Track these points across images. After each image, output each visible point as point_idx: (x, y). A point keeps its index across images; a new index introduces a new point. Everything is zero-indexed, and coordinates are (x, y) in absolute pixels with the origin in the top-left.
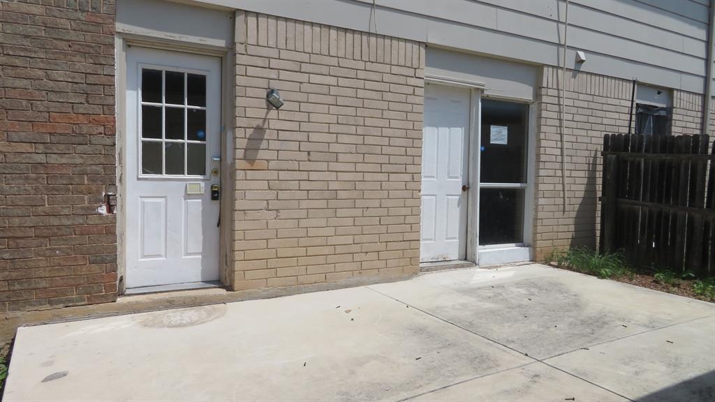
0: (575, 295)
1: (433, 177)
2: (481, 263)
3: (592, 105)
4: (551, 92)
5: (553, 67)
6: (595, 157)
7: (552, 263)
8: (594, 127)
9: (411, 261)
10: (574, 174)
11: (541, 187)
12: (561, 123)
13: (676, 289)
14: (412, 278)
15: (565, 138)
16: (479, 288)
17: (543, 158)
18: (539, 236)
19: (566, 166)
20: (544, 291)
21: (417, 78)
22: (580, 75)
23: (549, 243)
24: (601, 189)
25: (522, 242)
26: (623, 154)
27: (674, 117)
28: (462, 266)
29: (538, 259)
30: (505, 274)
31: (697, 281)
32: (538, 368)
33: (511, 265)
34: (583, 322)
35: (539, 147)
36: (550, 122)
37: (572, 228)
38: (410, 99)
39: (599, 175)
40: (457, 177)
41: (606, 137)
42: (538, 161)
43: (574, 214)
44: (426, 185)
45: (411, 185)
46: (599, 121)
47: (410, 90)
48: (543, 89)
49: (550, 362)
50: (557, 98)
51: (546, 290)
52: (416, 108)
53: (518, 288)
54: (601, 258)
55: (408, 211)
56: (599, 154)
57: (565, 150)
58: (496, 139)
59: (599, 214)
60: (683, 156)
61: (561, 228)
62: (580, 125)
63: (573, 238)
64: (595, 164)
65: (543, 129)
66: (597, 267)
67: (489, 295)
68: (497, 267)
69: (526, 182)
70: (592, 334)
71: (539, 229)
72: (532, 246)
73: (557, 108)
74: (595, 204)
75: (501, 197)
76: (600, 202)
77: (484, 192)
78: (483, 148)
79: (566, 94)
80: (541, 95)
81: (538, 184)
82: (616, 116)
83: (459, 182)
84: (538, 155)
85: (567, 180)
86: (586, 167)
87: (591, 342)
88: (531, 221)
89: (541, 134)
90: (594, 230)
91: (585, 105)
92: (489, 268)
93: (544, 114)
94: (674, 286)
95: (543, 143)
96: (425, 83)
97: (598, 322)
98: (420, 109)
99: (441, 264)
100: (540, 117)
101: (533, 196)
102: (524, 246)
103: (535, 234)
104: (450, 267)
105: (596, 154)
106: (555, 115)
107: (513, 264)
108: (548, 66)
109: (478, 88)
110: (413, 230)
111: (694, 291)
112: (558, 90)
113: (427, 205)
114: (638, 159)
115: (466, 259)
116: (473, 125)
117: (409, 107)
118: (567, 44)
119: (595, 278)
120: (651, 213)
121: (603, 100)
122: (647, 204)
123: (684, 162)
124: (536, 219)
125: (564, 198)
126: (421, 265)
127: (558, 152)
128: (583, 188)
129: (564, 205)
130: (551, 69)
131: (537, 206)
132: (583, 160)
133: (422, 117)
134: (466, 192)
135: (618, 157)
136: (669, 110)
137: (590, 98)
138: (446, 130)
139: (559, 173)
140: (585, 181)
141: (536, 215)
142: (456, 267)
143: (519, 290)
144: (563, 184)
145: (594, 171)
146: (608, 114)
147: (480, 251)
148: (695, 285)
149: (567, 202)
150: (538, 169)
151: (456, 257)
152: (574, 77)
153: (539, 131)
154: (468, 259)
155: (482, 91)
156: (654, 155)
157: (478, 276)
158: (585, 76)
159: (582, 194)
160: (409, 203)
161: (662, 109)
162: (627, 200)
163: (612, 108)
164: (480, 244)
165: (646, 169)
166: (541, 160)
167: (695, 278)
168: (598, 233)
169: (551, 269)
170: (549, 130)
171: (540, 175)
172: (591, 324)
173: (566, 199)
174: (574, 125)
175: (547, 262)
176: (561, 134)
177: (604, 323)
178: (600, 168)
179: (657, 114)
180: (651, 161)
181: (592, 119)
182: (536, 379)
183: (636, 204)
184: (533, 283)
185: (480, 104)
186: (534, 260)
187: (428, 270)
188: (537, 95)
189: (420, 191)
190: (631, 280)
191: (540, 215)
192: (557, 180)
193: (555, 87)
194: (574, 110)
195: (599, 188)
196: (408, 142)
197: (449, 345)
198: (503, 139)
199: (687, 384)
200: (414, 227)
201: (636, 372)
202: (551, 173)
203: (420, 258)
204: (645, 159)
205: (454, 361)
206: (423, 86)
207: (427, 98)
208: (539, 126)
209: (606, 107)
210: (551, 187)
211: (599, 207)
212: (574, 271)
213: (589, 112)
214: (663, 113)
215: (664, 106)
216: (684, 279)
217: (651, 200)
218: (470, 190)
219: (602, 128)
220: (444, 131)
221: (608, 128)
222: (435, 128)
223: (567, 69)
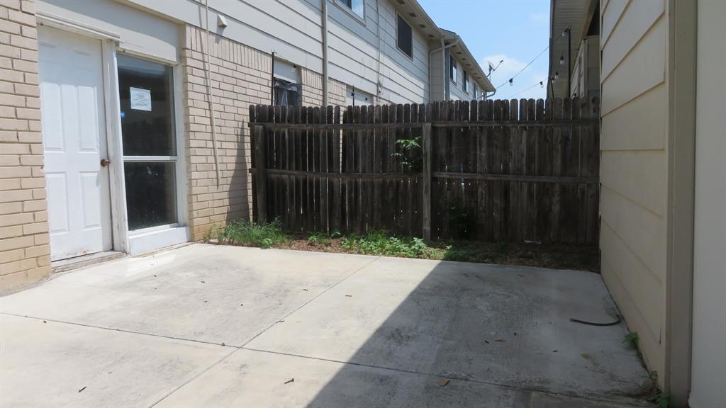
0: (248, 269)
1: (59, 149)
2: (133, 251)
3: (236, 75)
4: (195, 55)
5: (196, 27)
6: (242, 128)
7: (211, 241)
8: (240, 97)
9: (37, 261)
10: (225, 145)
11: (193, 159)
12: (208, 90)
13: (329, 248)
14: (43, 283)
15: (214, 107)
16: (139, 280)
17: (193, 127)
18: (195, 214)
19: (217, 137)
20: (214, 270)
21: (24, 12)
22: (222, 41)
23: (206, 220)
24: (250, 161)
25: (177, 222)
26: (269, 125)
27: (304, 93)
28: (110, 259)
29: (196, 239)
30: (164, 260)
31: (343, 238)
32: (242, 356)
33: (169, 249)
34: (267, 295)
35: (187, 115)
36: (196, 88)
37: (227, 202)
38: (16, 40)
39: (248, 146)
40: (93, 150)
41: (251, 108)
42: (188, 130)
43: (227, 188)
44: (51, 159)
45: (27, 160)
46: (243, 91)
47: (16, 28)
48: (187, 51)
49: (251, 345)
50: (202, 63)
51: (216, 269)
52: (26, 54)
53: (185, 272)
54: (260, 228)
55: (26, 195)
56: (246, 125)
57: (214, 120)
58: (138, 104)
59: (250, 186)
60: (321, 126)
61: (217, 203)
62: (227, 94)
63: (228, 213)
64: (243, 136)
65: (191, 95)
66: (258, 238)
67: (156, 285)
68: (153, 253)
69: (176, 155)
70: (280, 304)
71: (195, 206)
72: (188, 225)
73: (202, 73)
74: (246, 176)
75: (150, 173)
76: (250, 174)
77: (128, 166)
78: (123, 114)
79: (211, 60)
80: (185, 57)
81: (189, 156)
82: (257, 87)
83: (96, 157)
84: (187, 125)
85: (218, 152)
86: (235, 138)
87: (283, 313)
88: (185, 198)
89: (189, 101)
90: (246, 203)
91: (229, 73)
92: (144, 255)
93: (190, 78)
94: (327, 245)
95: (192, 111)
96: (37, 23)
97: (280, 291)
98: (34, 56)
99: (81, 259)
100: (185, 82)
101: (185, 170)
102: (179, 226)
103: (191, 211)
104: (94, 262)
105: (243, 125)
106: (201, 81)
107: (170, 247)
108: (191, 25)
109: (111, 40)
110: (37, 220)
111: (343, 248)
112: (203, 53)
113: (54, 185)
114: (282, 130)
115: (113, 249)
116: (108, 84)
117: (15, 53)
118: (208, 5)
119: (259, 249)
120: (297, 181)
121: (246, 70)
122: (294, 172)
123: (322, 131)
124: (190, 195)
125: (217, 171)
126: (54, 265)
127: (207, 121)
128: (233, 160)
129: (217, 178)
130: (193, 29)
131: (190, 180)
132: (232, 131)
133: (36, 68)
134: (106, 167)
135: (264, 128)
136: (299, 86)
137: (233, 66)
138: (73, 88)
139: (210, 144)
140: (235, 152)
141: (191, 191)
142: (102, 260)
143: (187, 274)
144: (215, 156)
145: (243, 142)
146: (251, 86)
147: (131, 237)
148: (343, 243)
149: (220, 176)
150: (188, 140)
151: (100, 248)
152: (217, 42)
153: (186, 98)
154: (115, 248)
155: (117, 44)
156: (297, 125)
157: (132, 267)
158: (227, 42)
159: (233, 166)
160: (27, 183)
161: (293, 85)
162: (275, 170)
163: (254, 79)
164: (129, 230)
165: (290, 140)
166: (191, 130)
167: (341, 236)
168: (251, 205)
169: (212, 247)
170: (196, 97)
171: (191, 146)
172: (275, 295)
173: (219, 172)
174: (220, 93)
175: (206, 240)
176: (208, 102)
177: (286, 291)
178: (248, 139)
179: (290, 89)
180: (294, 132)
181: (237, 89)
182: (244, 370)
183: (284, 174)
184: (199, 264)
185: (115, 59)
186: (192, 240)
187: (64, 270)
188: (181, 57)
189: (42, 167)
190: (290, 246)
191: (195, 190)
192: (208, 152)
193: (199, 50)
194: (219, 78)
195: (248, 159)
196: (20, 101)
197: (122, 358)
198: (145, 105)
199: (380, 331)
200: (39, 215)
201: (336, 332)
202: (202, 144)
203: (52, 255)
204: (288, 130)
205: (137, 378)
206: (35, 25)
207: (41, 44)
208: (186, 92)
209: (248, 78)
210: (203, 160)
211: (250, 179)
212: (236, 245)
213: (234, 81)
214: (294, 89)
215: (294, 82)
216: (333, 238)
217: (297, 169)
218: (111, 165)
219: (247, 98)
220: (69, 90)
221: (252, 100)
222: (56, 86)
223: (210, 32)
